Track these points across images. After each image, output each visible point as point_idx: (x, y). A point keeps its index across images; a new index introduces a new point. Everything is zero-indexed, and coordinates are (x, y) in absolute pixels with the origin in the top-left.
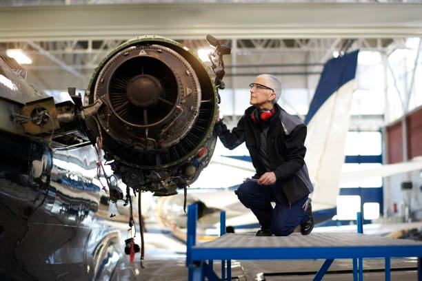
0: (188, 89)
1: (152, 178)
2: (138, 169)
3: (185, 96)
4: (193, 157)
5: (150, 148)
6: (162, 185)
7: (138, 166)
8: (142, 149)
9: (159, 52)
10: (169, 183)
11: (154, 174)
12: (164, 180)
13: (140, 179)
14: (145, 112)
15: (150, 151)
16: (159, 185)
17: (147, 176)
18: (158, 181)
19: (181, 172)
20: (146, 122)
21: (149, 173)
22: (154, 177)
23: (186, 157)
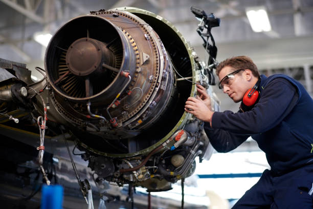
0: (145, 55)
1: (123, 168)
2: (106, 157)
3: (142, 63)
4: (168, 141)
5: (103, 129)
6: (134, 177)
7: (106, 155)
8: (94, 130)
9: (115, 16)
10: (143, 173)
11: (126, 163)
12: (137, 170)
13: (110, 169)
14: (87, 82)
15: (105, 132)
16: (131, 176)
17: (118, 166)
18: (130, 172)
19: (164, 162)
20: (87, 94)
21: (120, 162)
22: (126, 167)
23: (160, 142)
